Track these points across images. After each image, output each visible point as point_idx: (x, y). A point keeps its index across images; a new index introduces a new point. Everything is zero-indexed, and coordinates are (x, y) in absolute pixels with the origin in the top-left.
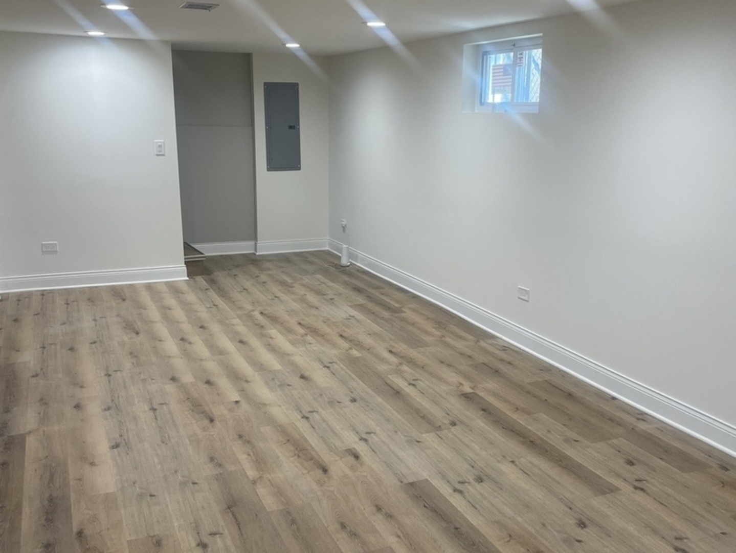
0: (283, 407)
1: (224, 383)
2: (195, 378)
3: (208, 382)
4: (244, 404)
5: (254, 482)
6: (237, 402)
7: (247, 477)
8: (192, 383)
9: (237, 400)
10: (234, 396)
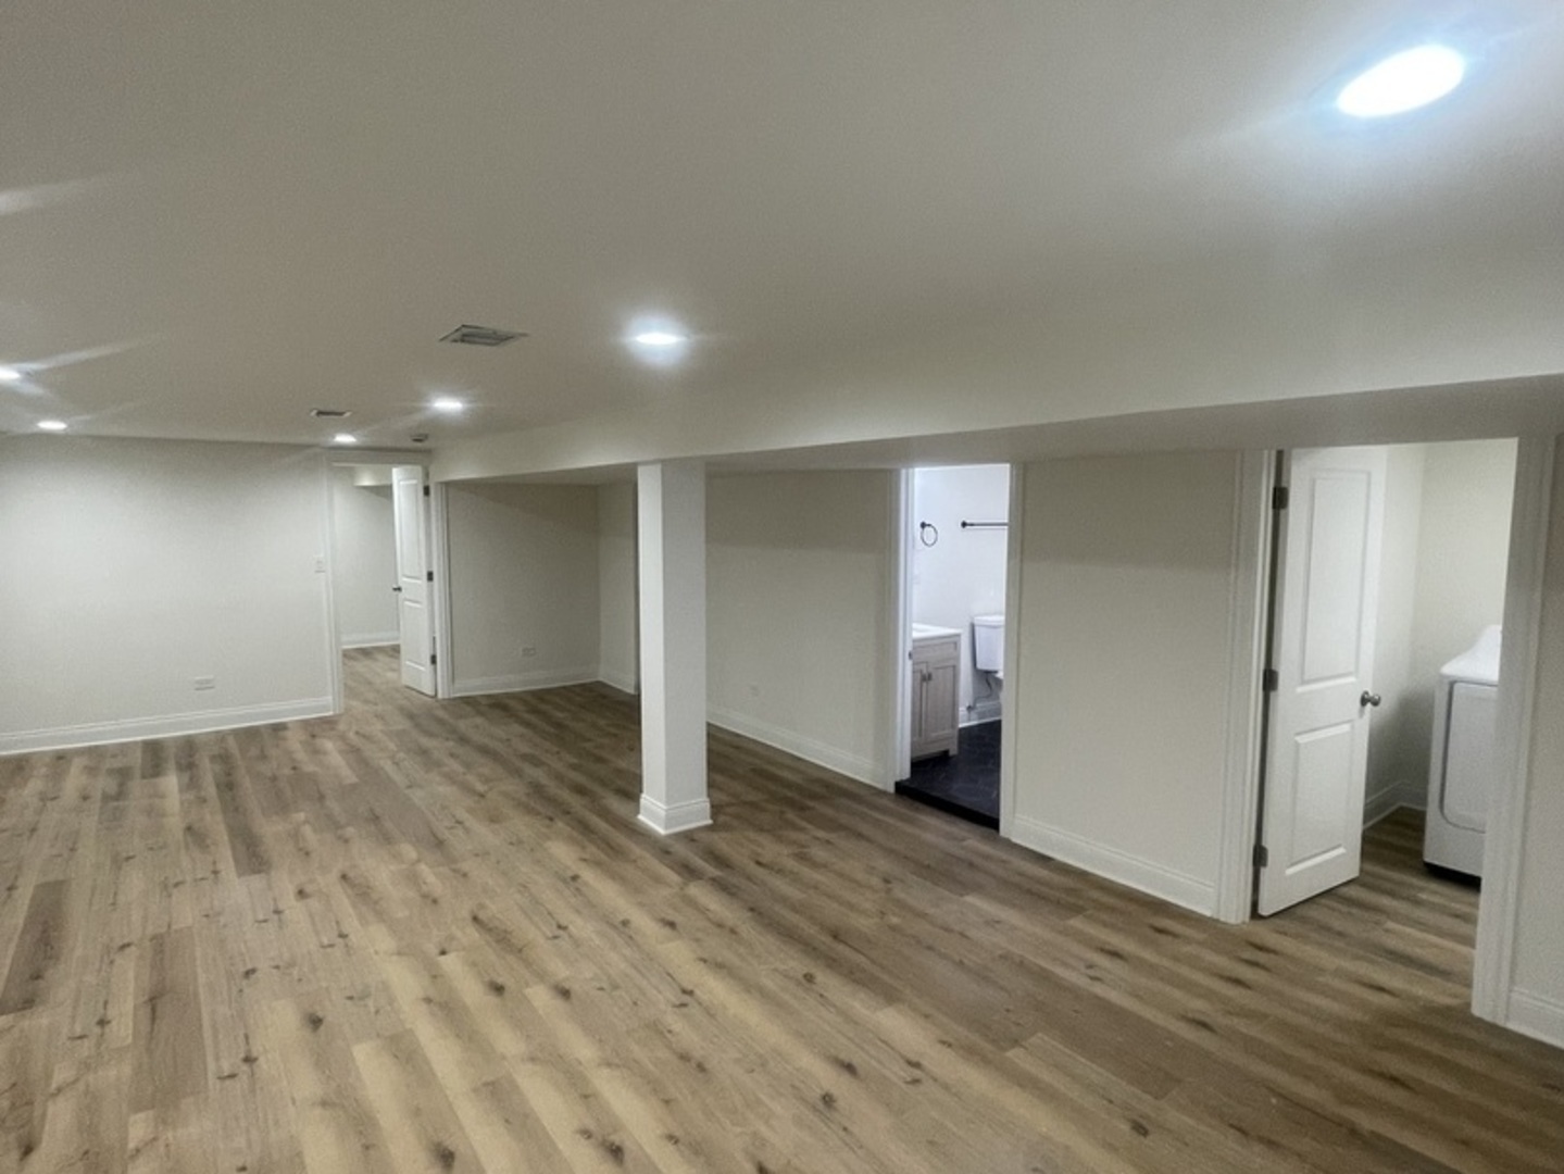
0: (372, 951)
1: (471, 991)
2: (525, 997)
3: (498, 989)
4: (432, 949)
5: (419, 861)
6: (443, 953)
7: (426, 864)
8: (527, 985)
9: (442, 958)
10: (451, 964)
